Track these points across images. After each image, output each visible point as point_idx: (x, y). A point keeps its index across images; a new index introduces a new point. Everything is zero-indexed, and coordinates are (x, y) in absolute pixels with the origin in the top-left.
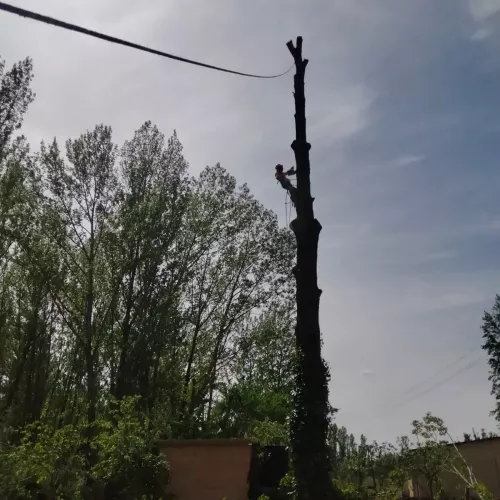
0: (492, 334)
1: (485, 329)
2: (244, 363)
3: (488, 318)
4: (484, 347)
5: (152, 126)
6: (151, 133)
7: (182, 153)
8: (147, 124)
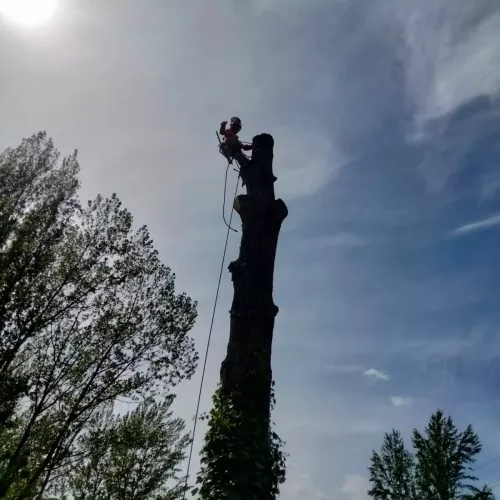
0: (379, 478)
1: (373, 471)
2: (89, 476)
3: (376, 458)
4: (370, 493)
5: (47, 138)
6: (43, 147)
7: (76, 176)
8: (41, 135)
